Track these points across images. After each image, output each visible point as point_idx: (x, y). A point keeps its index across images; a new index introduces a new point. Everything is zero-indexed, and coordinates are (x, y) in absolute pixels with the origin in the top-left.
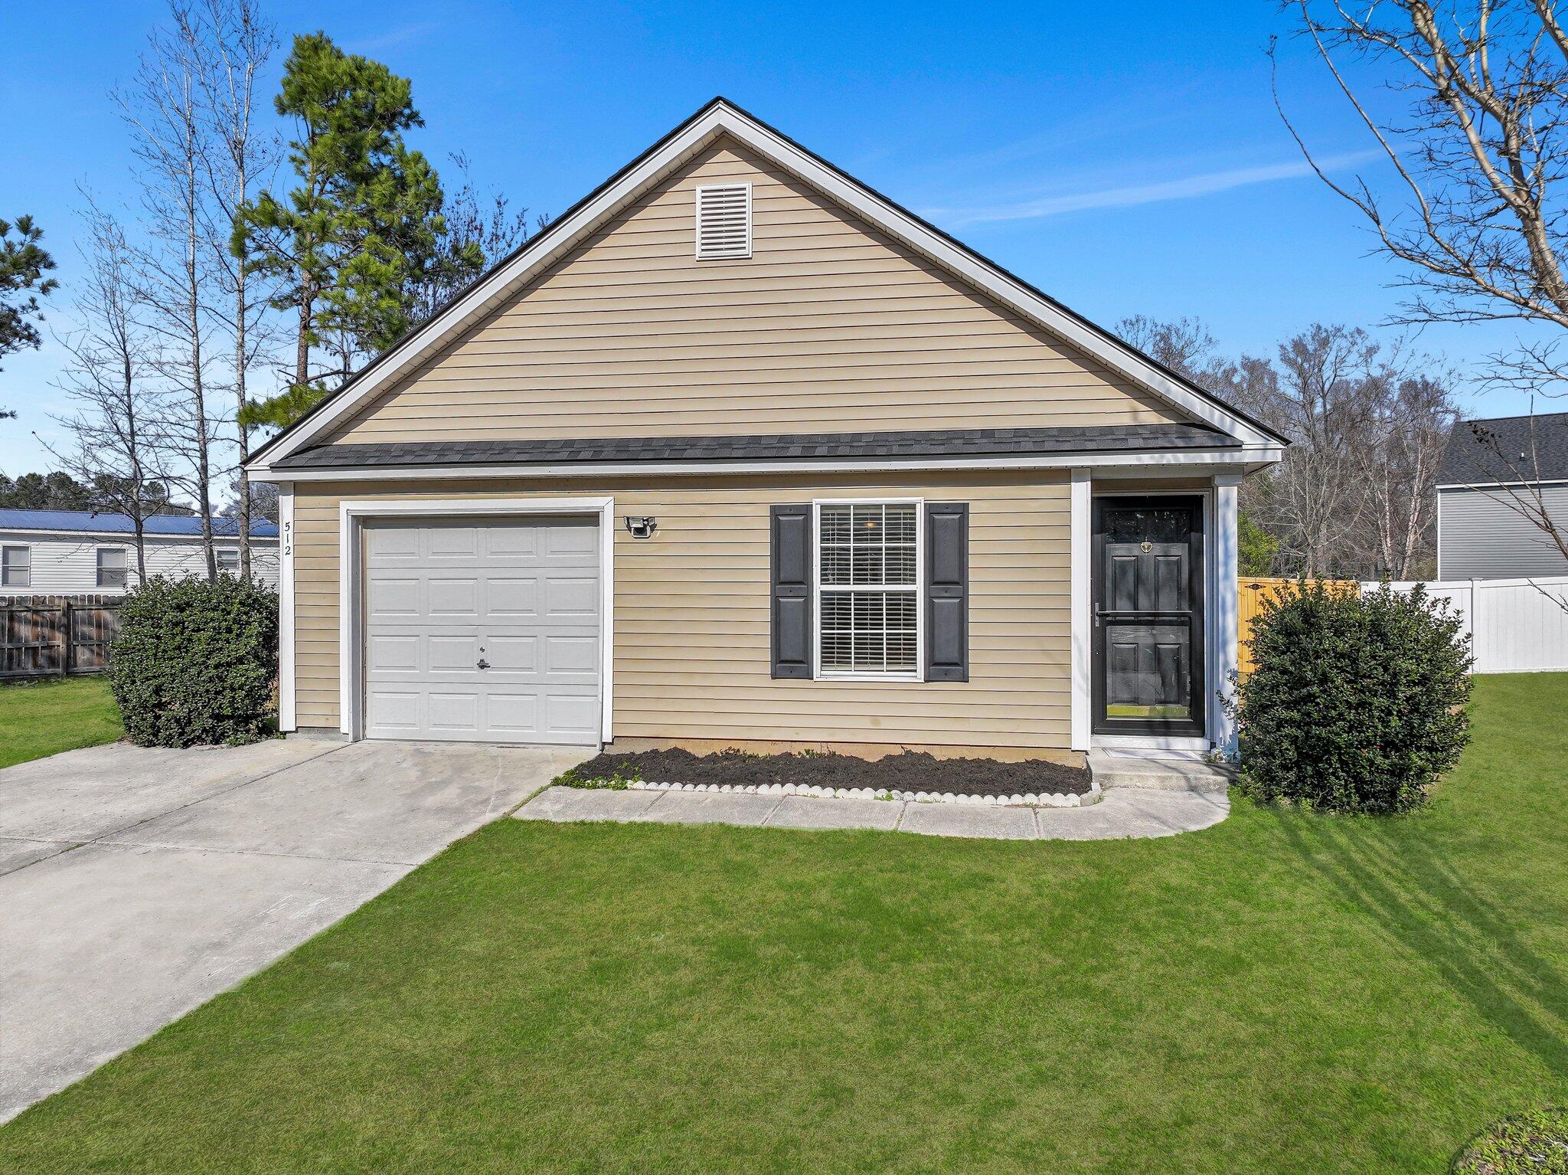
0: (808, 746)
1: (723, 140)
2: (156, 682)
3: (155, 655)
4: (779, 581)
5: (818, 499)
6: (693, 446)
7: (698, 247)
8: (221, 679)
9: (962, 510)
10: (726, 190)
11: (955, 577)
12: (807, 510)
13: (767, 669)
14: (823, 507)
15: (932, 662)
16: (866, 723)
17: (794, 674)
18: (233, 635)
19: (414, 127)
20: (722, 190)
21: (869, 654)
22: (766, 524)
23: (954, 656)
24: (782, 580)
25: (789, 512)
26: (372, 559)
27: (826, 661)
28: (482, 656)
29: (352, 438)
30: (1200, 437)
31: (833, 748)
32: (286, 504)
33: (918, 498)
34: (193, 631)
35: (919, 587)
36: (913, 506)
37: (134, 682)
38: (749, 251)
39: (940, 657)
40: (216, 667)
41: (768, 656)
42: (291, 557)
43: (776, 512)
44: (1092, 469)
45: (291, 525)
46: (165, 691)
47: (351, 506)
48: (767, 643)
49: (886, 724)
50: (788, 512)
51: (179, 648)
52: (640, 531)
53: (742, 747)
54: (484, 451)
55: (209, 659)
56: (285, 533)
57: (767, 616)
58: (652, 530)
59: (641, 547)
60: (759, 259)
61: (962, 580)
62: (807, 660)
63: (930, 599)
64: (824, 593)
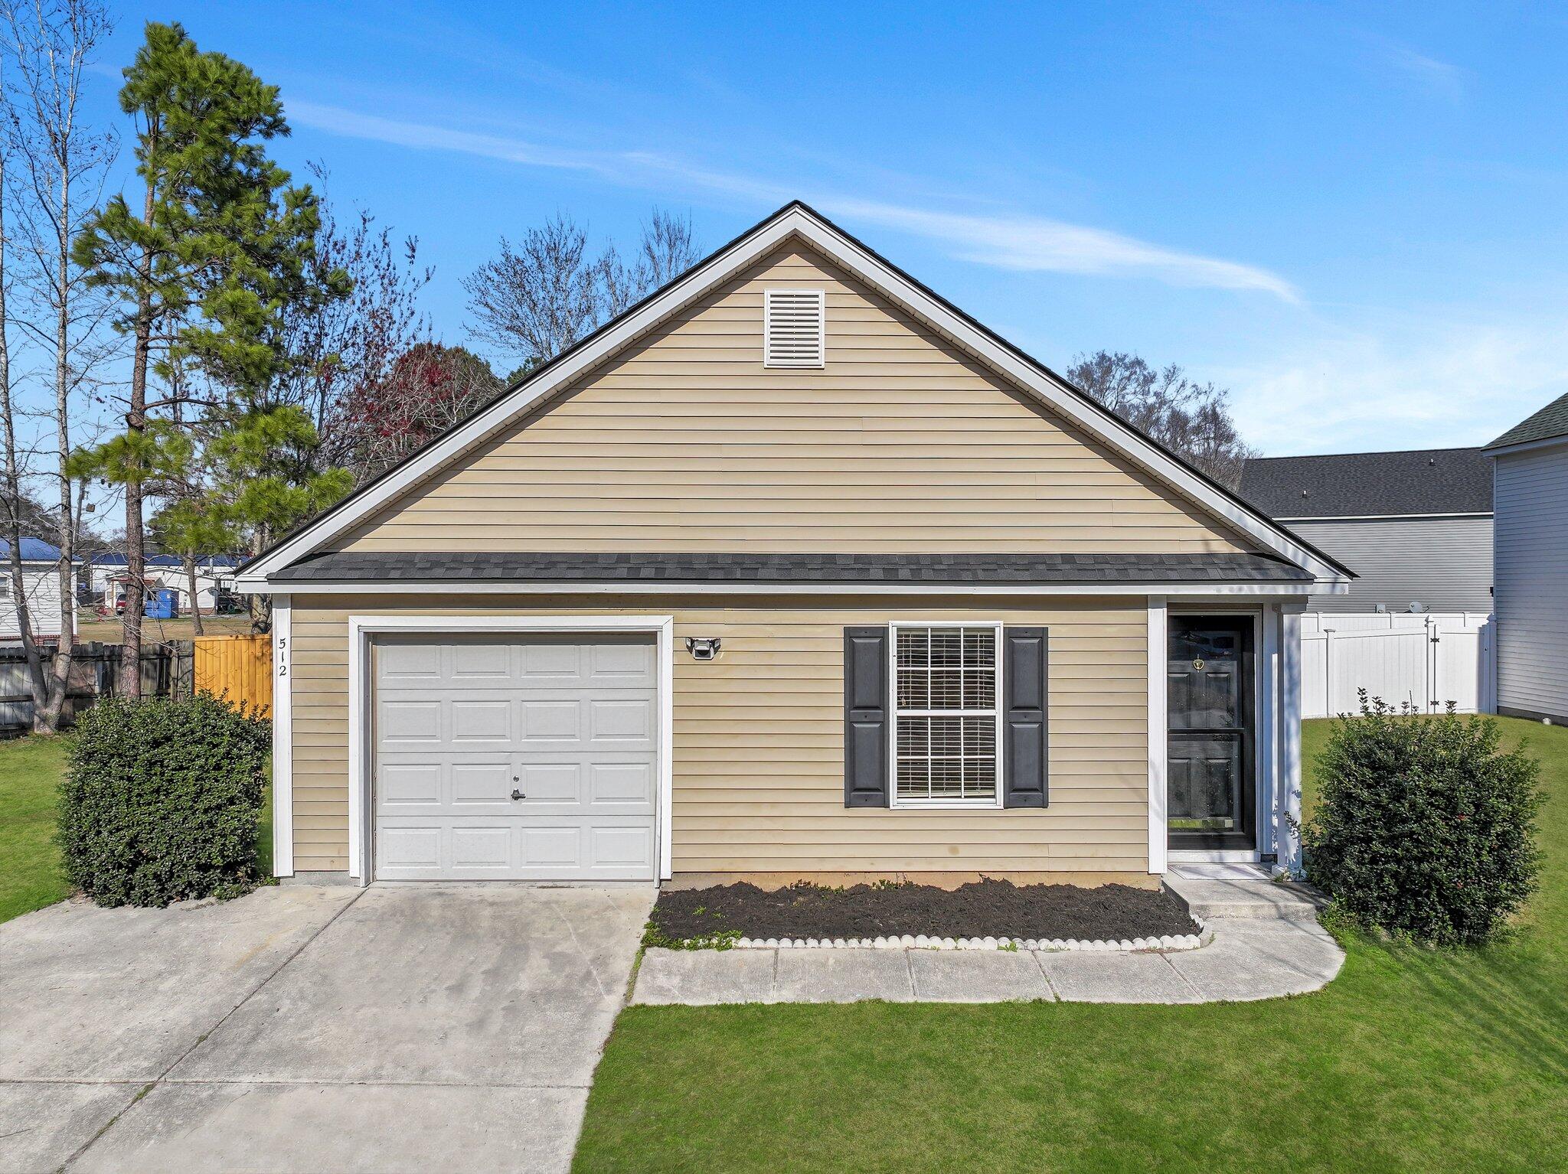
0: (882, 877)
1: (795, 243)
2: (132, 832)
3: (128, 800)
4: (852, 704)
5: (895, 621)
6: (764, 565)
7: (767, 354)
8: (211, 824)
9: (1041, 634)
10: (797, 296)
11: (1035, 703)
12: (882, 633)
13: (841, 797)
14: (899, 629)
15: (1011, 788)
16: (944, 852)
17: (870, 803)
18: (224, 772)
19: (278, 137)
20: (792, 296)
21: (946, 781)
22: (840, 646)
23: (1034, 782)
24: (856, 704)
25: (865, 635)
26: (383, 679)
27: (902, 787)
28: (516, 786)
29: (361, 546)
30: (1274, 569)
31: (910, 878)
32: (282, 619)
33: (997, 621)
34: (173, 770)
35: (998, 712)
36: (993, 630)
37: (99, 833)
38: (821, 361)
39: (1020, 782)
40: (206, 811)
41: (841, 784)
42: (287, 677)
43: (850, 633)
45: (287, 642)
46: (141, 842)
47: (360, 621)
48: (841, 770)
49: (963, 852)
50: (863, 634)
51: (157, 791)
52: (703, 653)
53: (813, 880)
54: (528, 565)
55: (196, 802)
56: (280, 651)
57: (841, 742)
58: (715, 652)
59: (703, 669)
60: (831, 371)
61: (1041, 705)
62: (883, 788)
63: (1010, 724)
64: (900, 718)
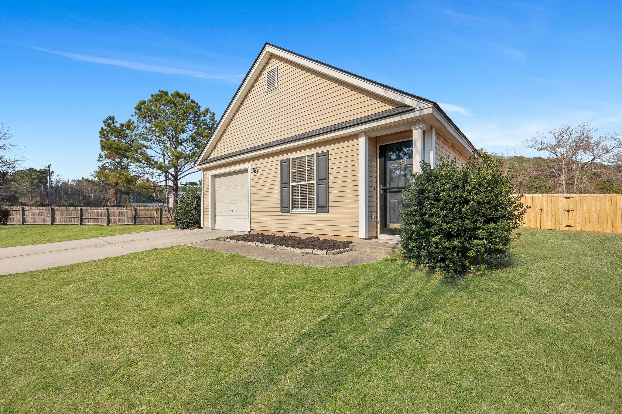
0: (289, 234)
1: (272, 56)
5: (290, 157)
7: (266, 89)
9: (327, 154)
11: (326, 177)
13: (280, 210)
14: (292, 159)
15: (318, 207)
16: (302, 227)
17: (286, 211)
20: (271, 70)
21: (303, 206)
22: (279, 166)
23: (325, 204)
24: (283, 183)
25: (285, 162)
27: (293, 207)
28: (232, 208)
29: (211, 157)
31: (295, 234)
33: (314, 152)
35: (315, 182)
36: (313, 155)
38: (277, 86)
39: (320, 204)
41: (280, 206)
42: (203, 186)
43: (282, 162)
44: (365, 132)
47: (210, 173)
48: (280, 202)
49: (308, 227)
52: (255, 172)
53: (276, 233)
57: (280, 194)
59: (256, 176)
60: (279, 88)
62: (289, 207)
63: (318, 185)
64: (292, 185)
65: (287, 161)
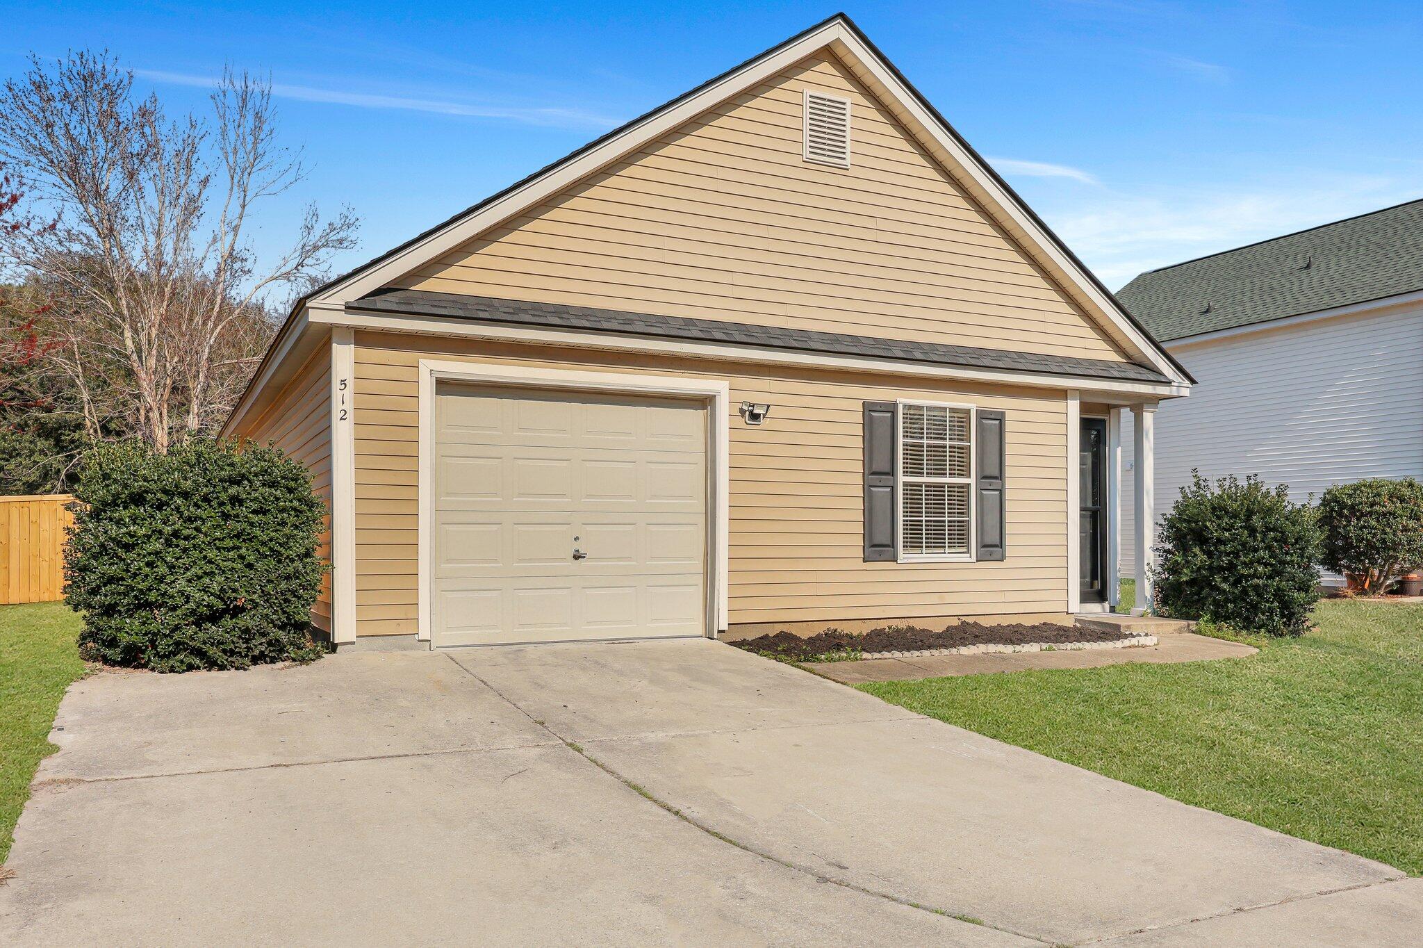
0: (890, 622)
1: (830, 52)
4: (869, 471)
5: (904, 398)
7: (806, 148)
9: (1000, 418)
10: (829, 100)
11: (997, 474)
12: (893, 408)
13: (860, 553)
14: (904, 406)
15: (983, 545)
16: (934, 599)
17: (882, 558)
20: (824, 99)
21: (936, 541)
22: (859, 418)
23: (996, 539)
24: (873, 470)
25: (880, 409)
26: (443, 432)
27: (906, 545)
28: (576, 546)
29: (430, 285)
30: (1147, 374)
31: (912, 623)
32: (344, 355)
33: (972, 403)
35: (972, 481)
36: (969, 411)
38: (848, 162)
39: (988, 541)
41: (860, 541)
42: (350, 422)
43: (869, 408)
45: (350, 383)
47: (432, 366)
48: (861, 528)
49: (950, 598)
50: (879, 409)
52: (756, 417)
53: (839, 628)
56: (340, 394)
57: (859, 504)
58: (764, 418)
59: (754, 433)
60: (854, 171)
61: (1001, 477)
62: (893, 545)
63: (980, 489)
64: (905, 484)
65: (891, 409)
